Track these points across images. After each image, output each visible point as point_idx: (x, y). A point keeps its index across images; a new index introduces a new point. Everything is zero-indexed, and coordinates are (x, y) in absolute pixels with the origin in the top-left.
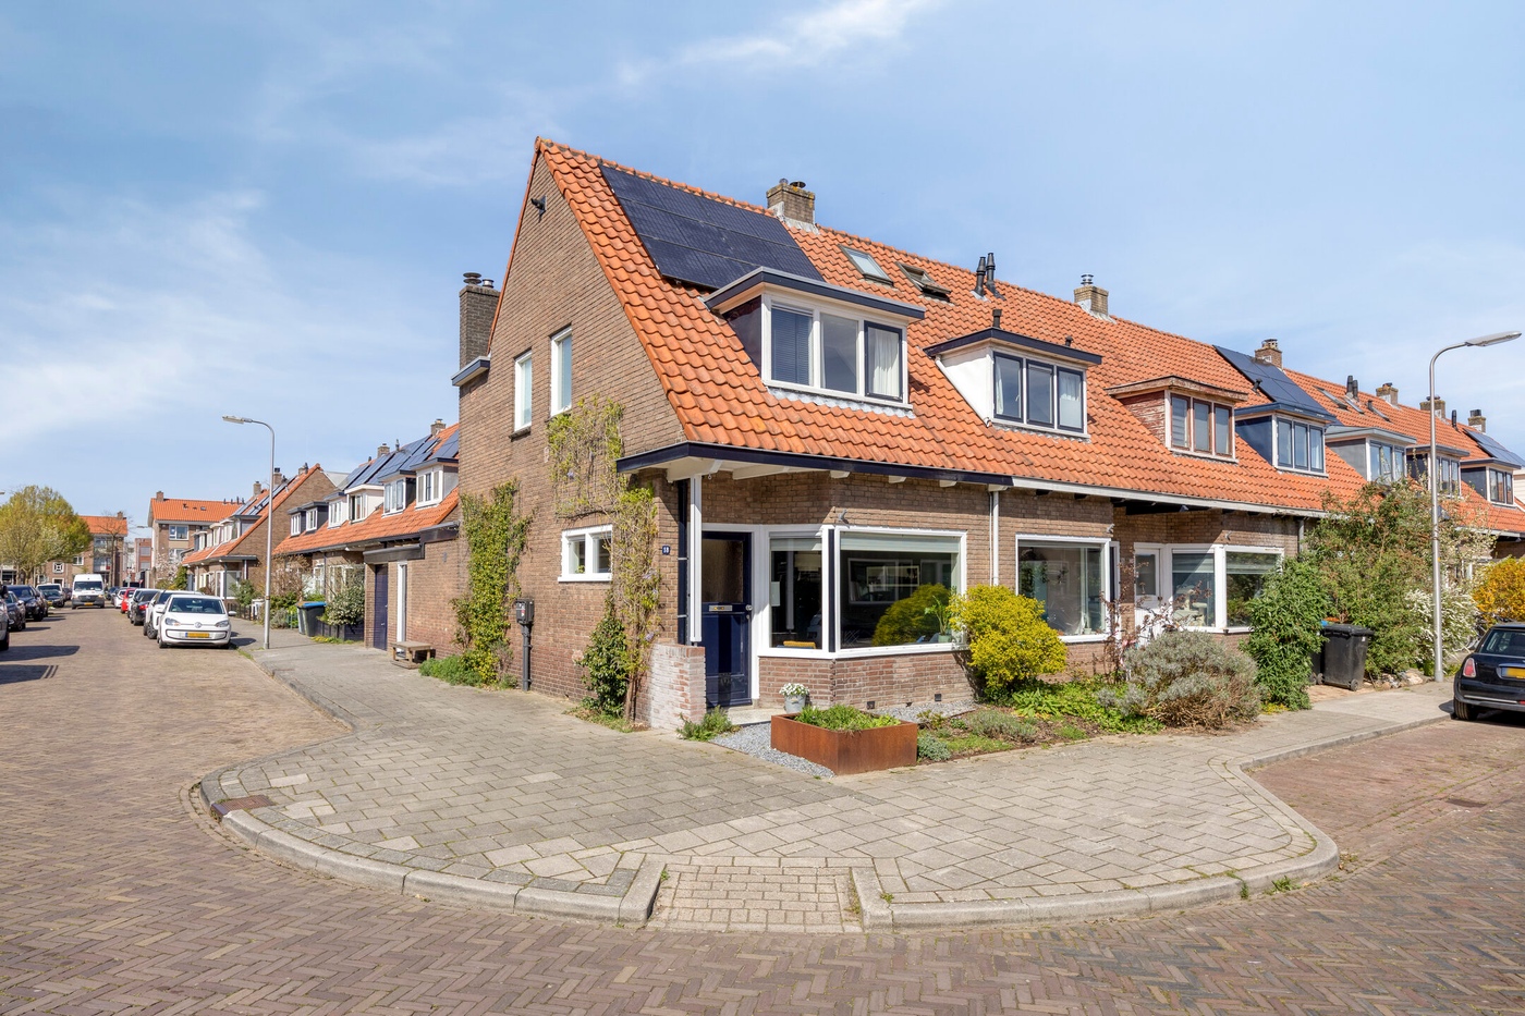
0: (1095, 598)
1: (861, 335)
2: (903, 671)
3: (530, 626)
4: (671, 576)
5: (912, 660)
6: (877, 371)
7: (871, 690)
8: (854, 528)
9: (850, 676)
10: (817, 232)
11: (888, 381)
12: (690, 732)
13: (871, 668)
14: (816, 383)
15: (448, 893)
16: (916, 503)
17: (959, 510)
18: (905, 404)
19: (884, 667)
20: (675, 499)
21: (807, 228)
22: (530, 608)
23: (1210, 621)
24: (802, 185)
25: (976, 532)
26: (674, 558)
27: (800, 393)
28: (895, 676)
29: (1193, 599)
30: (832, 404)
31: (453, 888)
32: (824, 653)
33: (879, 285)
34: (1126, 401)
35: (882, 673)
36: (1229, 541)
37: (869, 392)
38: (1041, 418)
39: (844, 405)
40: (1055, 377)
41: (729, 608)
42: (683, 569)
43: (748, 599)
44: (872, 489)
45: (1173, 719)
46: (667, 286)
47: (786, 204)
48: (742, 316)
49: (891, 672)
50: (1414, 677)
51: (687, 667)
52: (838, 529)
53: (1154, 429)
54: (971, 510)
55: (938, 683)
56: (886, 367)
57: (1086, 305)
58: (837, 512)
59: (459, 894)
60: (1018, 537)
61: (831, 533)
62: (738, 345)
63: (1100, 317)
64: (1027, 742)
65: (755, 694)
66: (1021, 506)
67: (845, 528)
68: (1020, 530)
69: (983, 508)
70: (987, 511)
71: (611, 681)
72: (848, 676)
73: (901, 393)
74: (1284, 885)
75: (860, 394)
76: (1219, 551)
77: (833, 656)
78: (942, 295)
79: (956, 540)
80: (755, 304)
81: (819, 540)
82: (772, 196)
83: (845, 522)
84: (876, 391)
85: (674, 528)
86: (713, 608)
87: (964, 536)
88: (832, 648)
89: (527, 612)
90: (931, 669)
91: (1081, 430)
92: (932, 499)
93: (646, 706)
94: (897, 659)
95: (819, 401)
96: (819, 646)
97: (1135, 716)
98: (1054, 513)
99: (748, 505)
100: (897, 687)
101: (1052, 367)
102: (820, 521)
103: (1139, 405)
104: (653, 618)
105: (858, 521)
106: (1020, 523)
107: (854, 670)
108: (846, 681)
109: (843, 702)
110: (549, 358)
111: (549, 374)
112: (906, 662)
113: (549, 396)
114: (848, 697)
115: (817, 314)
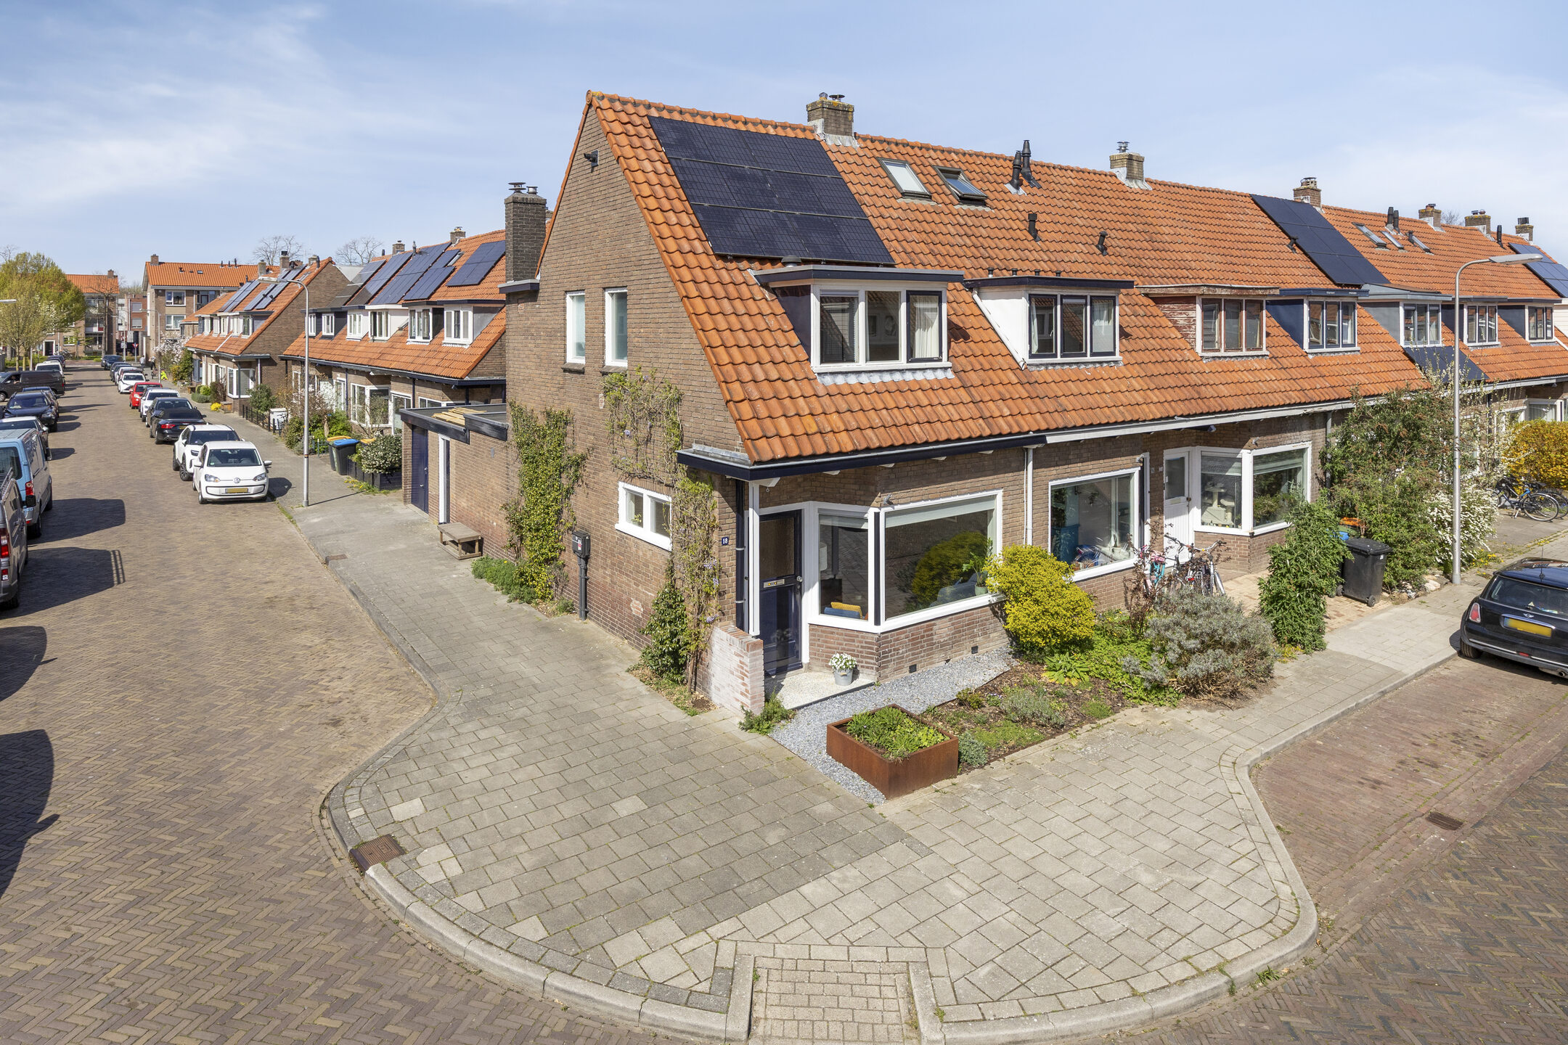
0: (1124, 511)
1: (903, 307)
2: (942, 632)
3: (587, 559)
4: (730, 564)
5: (951, 620)
6: (918, 334)
7: (913, 654)
8: (898, 508)
9: (893, 646)
10: (856, 144)
11: (929, 341)
12: (752, 724)
13: (913, 634)
14: (861, 362)
15: (583, 1002)
16: (958, 474)
17: (995, 471)
18: (945, 363)
19: (927, 632)
20: (732, 491)
21: (847, 141)
22: (587, 543)
23: (1238, 522)
24: (841, 96)
25: (1011, 488)
26: (732, 548)
27: (846, 373)
28: (935, 637)
29: (1221, 496)
30: (876, 379)
31: (586, 998)
32: (870, 626)
33: (917, 201)
35: (923, 637)
36: (1257, 446)
37: (910, 359)
38: (1074, 344)
39: (887, 378)
40: (1088, 307)
41: (782, 582)
42: (741, 559)
43: (798, 570)
44: (915, 468)
45: (1192, 690)
46: (719, 264)
47: (826, 120)
48: (792, 296)
49: (932, 635)
50: (1432, 582)
51: (747, 660)
52: (882, 512)
53: (1186, 335)
54: (1008, 468)
55: (975, 636)
56: (927, 326)
57: (1121, 172)
58: (883, 494)
59: (592, 1004)
60: (1051, 483)
61: (877, 516)
62: (787, 325)
63: (1134, 185)
64: (1059, 728)
65: (805, 658)
66: (1054, 454)
67: (889, 509)
68: (1052, 478)
69: (1019, 464)
70: (1022, 467)
71: (675, 654)
72: (891, 646)
73: (941, 353)
74: (1266, 975)
75: (902, 362)
76: (1247, 456)
77: (878, 630)
78: (980, 201)
79: (993, 498)
80: (806, 291)
81: (866, 521)
82: (812, 110)
83: (890, 503)
84: (917, 356)
85: (732, 521)
86: (766, 585)
87: (1000, 494)
88: (877, 622)
89: (583, 546)
90: (968, 625)
91: (1113, 353)
92: (969, 466)
93: (706, 678)
94: (939, 622)
95: (864, 379)
96: (864, 615)
97: (1158, 687)
98: (1086, 458)
99: (799, 485)
100: (937, 648)
101: (1085, 297)
102: (868, 503)
103: (1171, 306)
104: (714, 602)
105: (902, 501)
106: (1053, 471)
107: (897, 640)
108: (890, 651)
109: (887, 671)
110: (604, 309)
111: (603, 323)
112: (947, 623)
113: (604, 345)
114: (892, 666)
115: (862, 294)
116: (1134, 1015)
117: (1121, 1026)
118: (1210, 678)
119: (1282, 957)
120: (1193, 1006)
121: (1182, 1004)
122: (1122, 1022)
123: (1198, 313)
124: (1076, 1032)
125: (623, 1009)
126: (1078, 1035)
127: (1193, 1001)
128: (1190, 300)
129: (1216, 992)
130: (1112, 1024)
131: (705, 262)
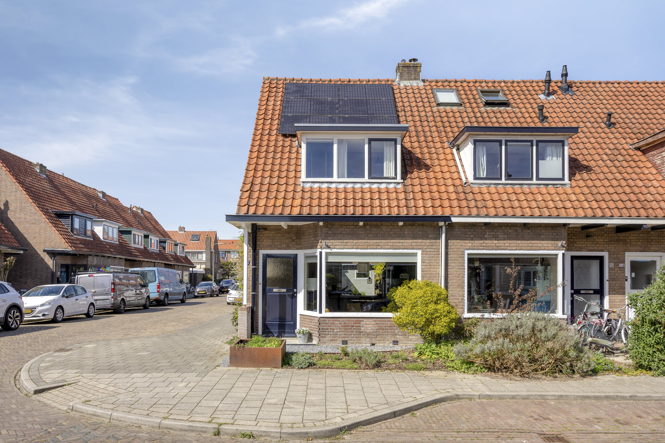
1: (366, 147)
2: (369, 327)
5: (375, 321)
7: (344, 334)
8: (334, 250)
9: (330, 326)
13: (344, 323)
14: (335, 177)
16: (380, 235)
17: (414, 238)
18: (398, 181)
19: (354, 323)
25: (428, 250)
26: (251, 266)
28: (362, 328)
32: (318, 314)
33: (448, 108)
34: (645, 150)
35: (353, 326)
37: (371, 176)
38: (520, 176)
40: (534, 148)
41: (284, 290)
42: (255, 272)
43: (295, 286)
44: (348, 230)
46: (281, 139)
49: (360, 326)
52: (324, 251)
54: (425, 237)
55: (396, 335)
58: (323, 243)
60: (467, 252)
61: (321, 253)
66: (469, 233)
67: (329, 250)
68: (467, 248)
69: (435, 236)
72: (328, 326)
73: (396, 174)
75: (365, 179)
77: (321, 316)
78: (502, 104)
79: (415, 255)
81: (316, 256)
83: (328, 247)
87: (419, 252)
88: (321, 312)
90: (390, 326)
91: (563, 179)
92: (392, 233)
94: (365, 320)
98: (502, 236)
99: (293, 240)
100: (365, 334)
101: (531, 141)
102: (315, 247)
103: (653, 153)
105: (337, 247)
106: (469, 243)
107: (333, 323)
108: (328, 329)
109: (325, 339)
112: (372, 322)
114: (328, 338)
115: (335, 141)
116: (150, 422)
117: (141, 424)
119: (267, 432)
120: (186, 430)
121: (179, 427)
122: (142, 423)
124: (119, 419)
126: (120, 421)
127: (187, 428)
129: (204, 430)
130: (137, 422)
131: (273, 138)
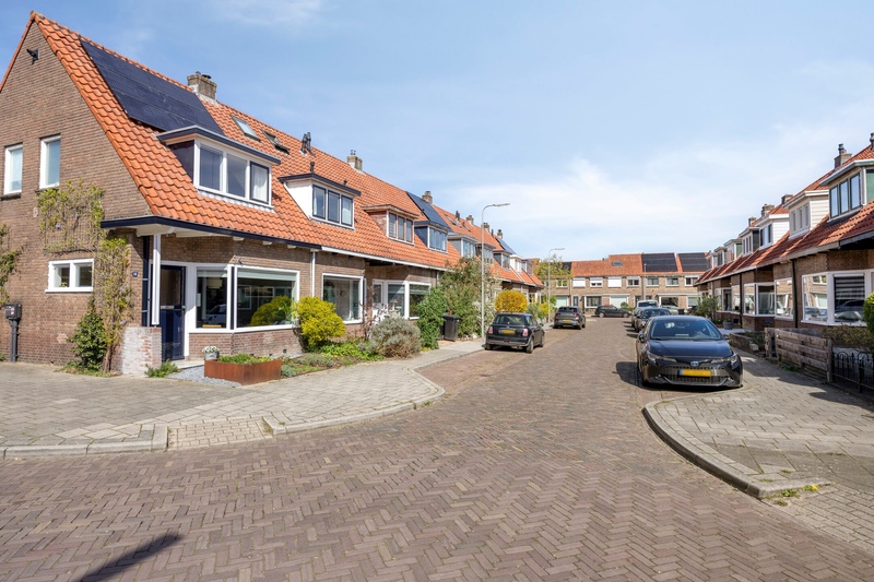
0: (356, 305)
1: (248, 168)
2: (268, 339)
3: (18, 320)
4: (138, 289)
5: (272, 333)
6: (255, 187)
7: (251, 348)
8: (245, 267)
9: (241, 341)
10: (217, 105)
11: (261, 193)
12: (152, 374)
13: (252, 337)
14: (224, 189)
15: (39, 454)
16: (276, 256)
17: (296, 260)
18: (270, 205)
19: (259, 337)
20: (141, 246)
21: (212, 102)
22: (19, 309)
23: (403, 314)
24: (209, 77)
25: (304, 271)
26: (140, 279)
27: (215, 194)
28: (264, 340)
29: (396, 305)
30: (232, 202)
31: (43, 450)
32: (228, 330)
33: (252, 140)
34: (370, 213)
35: (257, 339)
36: (411, 280)
37: (251, 198)
38: (334, 218)
39: (239, 203)
40: (341, 199)
41: (172, 307)
42: (146, 287)
43: (183, 303)
44: (255, 247)
45: (388, 355)
46: (132, 124)
47: (200, 87)
48: (182, 149)
49: (262, 339)
50: (475, 336)
51: (150, 338)
52: (236, 267)
53: (381, 227)
54: (302, 261)
55: (285, 344)
56: (260, 186)
57: (352, 164)
58: (236, 258)
59: (48, 453)
60: (324, 274)
61: (233, 268)
62: (179, 164)
63: (359, 172)
64: (329, 367)
65: (186, 353)
66: (325, 260)
67: (240, 266)
68: (324, 271)
69: (308, 259)
70: (310, 261)
71: (95, 350)
72: (239, 341)
73: (268, 200)
74: (428, 404)
75: (247, 198)
76: (407, 283)
77: (233, 331)
78: (285, 150)
79: (295, 274)
80: (191, 144)
81: (226, 272)
82: (191, 80)
83: (240, 263)
84: (255, 197)
85: (140, 263)
86: (164, 307)
87: (298, 272)
88: (232, 328)
89: (16, 312)
90: (282, 337)
91: (351, 226)
92: (284, 254)
93: (119, 362)
94: (265, 333)
95: (225, 199)
96: (224, 325)
97: (374, 354)
98: (339, 264)
100: (265, 347)
101: (338, 194)
102: (227, 262)
103: (376, 216)
104: (125, 313)
105: (246, 263)
106: (326, 267)
107: (243, 338)
108: (239, 344)
110: (40, 152)
111: (39, 161)
112: (270, 334)
113: (39, 175)
115: (225, 154)
116: (376, 414)
118: (397, 345)
119: (433, 398)
121: (396, 411)
123: (387, 218)
125: (74, 449)
127: (400, 410)
128: (384, 212)
129: (409, 407)
130: (367, 418)
131: (123, 121)
